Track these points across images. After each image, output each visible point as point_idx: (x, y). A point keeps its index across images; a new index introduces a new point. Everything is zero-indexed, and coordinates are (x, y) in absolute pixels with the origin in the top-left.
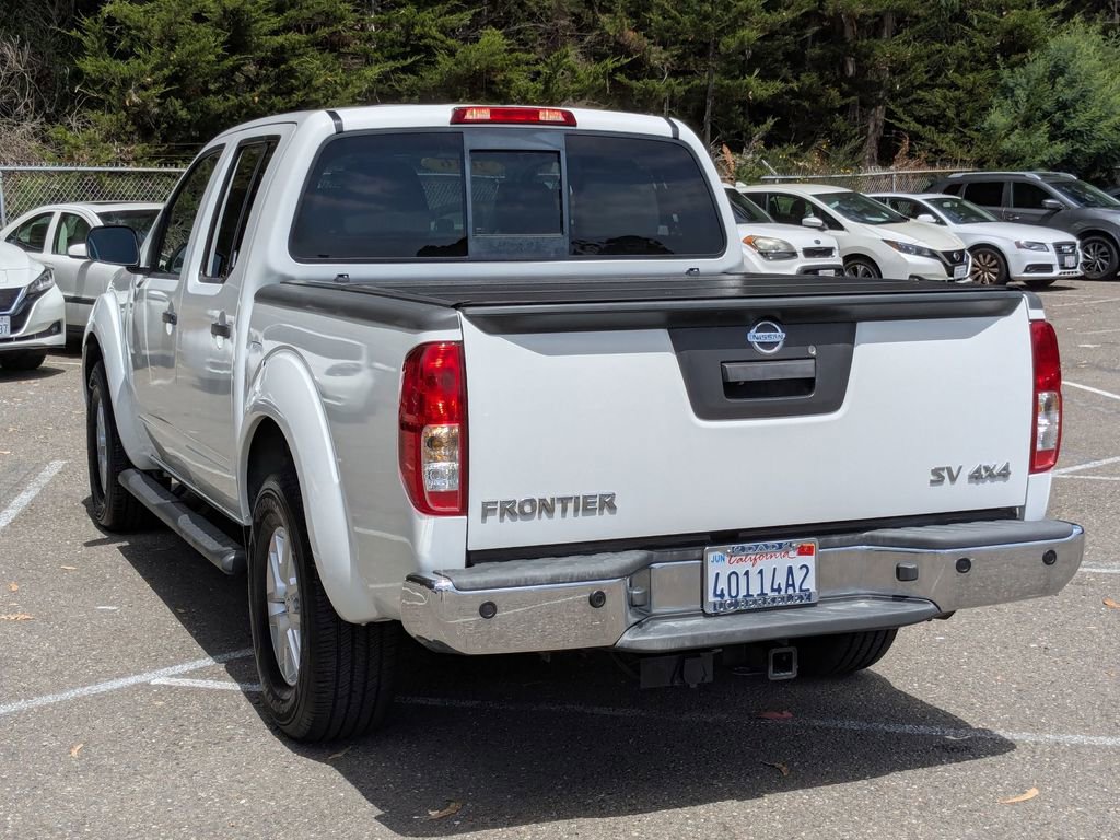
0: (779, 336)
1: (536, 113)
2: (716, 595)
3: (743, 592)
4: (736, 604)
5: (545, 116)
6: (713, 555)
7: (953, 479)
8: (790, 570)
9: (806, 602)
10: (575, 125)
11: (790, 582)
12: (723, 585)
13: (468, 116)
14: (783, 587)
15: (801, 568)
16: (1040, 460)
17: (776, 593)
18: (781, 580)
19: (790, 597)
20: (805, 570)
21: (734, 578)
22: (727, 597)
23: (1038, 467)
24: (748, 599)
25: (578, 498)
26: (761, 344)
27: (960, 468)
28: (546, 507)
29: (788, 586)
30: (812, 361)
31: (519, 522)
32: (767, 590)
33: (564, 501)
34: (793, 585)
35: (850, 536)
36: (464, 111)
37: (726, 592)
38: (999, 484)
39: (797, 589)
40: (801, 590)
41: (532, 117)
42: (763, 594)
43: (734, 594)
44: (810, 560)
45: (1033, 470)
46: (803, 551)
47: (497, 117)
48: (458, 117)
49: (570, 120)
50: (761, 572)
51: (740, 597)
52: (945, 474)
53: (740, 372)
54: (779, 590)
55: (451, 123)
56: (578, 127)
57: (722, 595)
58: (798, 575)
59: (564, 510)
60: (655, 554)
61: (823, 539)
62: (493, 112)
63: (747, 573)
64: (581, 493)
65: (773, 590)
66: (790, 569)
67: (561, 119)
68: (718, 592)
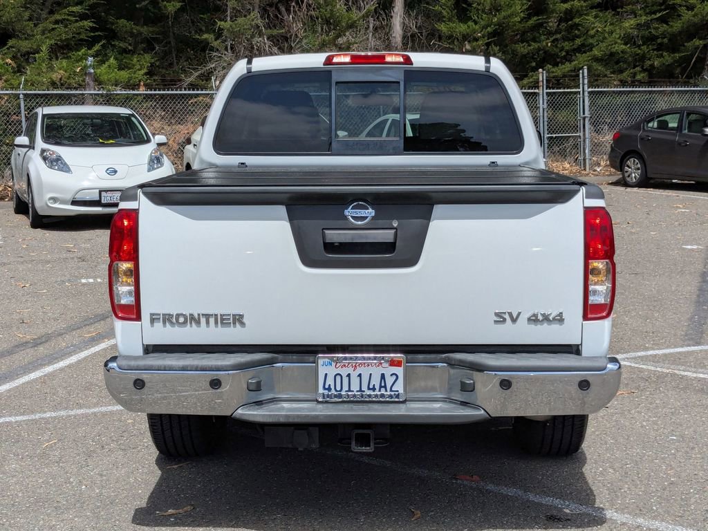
0: (370, 212)
1: (383, 57)
2: (324, 388)
3: (346, 388)
4: (340, 396)
5: (388, 59)
6: (322, 359)
7: (514, 320)
8: (383, 376)
9: (396, 400)
10: (412, 64)
11: (383, 385)
12: (330, 381)
13: (335, 60)
14: (377, 387)
15: (392, 375)
16: (591, 311)
17: (372, 392)
18: (376, 381)
19: (382, 396)
20: (394, 377)
21: (338, 378)
22: (333, 391)
23: (589, 316)
24: (350, 393)
25: (216, 315)
26: (353, 217)
27: (519, 313)
28: (194, 320)
29: (381, 387)
30: (393, 231)
31: (177, 328)
32: (365, 388)
33: (207, 316)
34: (385, 387)
35: (433, 356)
36: (333, 56)
37: (332, 387)
38: (555, 327)
39: (388, 389)
40: (391, 390)
41: (381, 59)
42: (361, 390)
43: (338, 388)
44: (400, 371)
45: (585, 318)
46: (393, 363)
47: (356, 60)
48: (329, 61)
49: (408, 61)
50: (360, 375)
51: (343, 393)
52: (507, 316)
53: (335, 236)
54: (374, 389)
55: (324, 65)
56: (414, 66)
57: (329, 389)
58: (389, 380)
59: (208, 323)
60: (280, 356)
61: (410, 356)
62: (353, 57)
63: (349, 375)
64: (219, 312)
65: (369, 389)
67: (401, 60)
68: (327, 387)
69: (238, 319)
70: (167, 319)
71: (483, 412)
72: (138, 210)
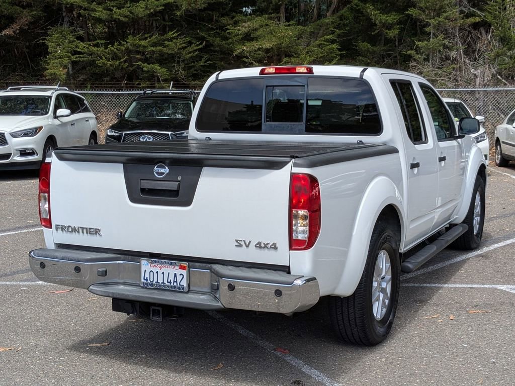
0: (166, 170)
1: (295, 69)
3: (155, 280)
4: (152, 285)
5: (298, 70)
6: (144, 262)
7: (247, 246)
9: (179, 290)
10: (313, 74)
11: (175, 280)
12: (147, 275)
13: (266, 71)
14: (172, 282)
15: (180, 275)
16: (294, 244)
17: (169, 284)
18: (172, 278)
19: (175, 287)
20: (182, 276)
21: (152, 273)
22: (149, 281)
23: (293, 248)
24: (157, 284)
25: (86, 228)
26: (157, 173)
27: (250, 242)
29: (174, 282)
30: (178, 183)
31: (69, 234)
32: (165, 281)
33: (83, 228)
34: (176, 282)
35: (204, 265)
36: (265, 69)
37: (148, 279)
38: (272, 252)
39: (178, 285)
40: (180, 285)
41: (292, 71)
42: (163, 283)
43: (152, 280)
44: (184, 272)
45: (291, 248)
46: (182, 268)
47: (278, 71)
48: (262, 72)
49: (310, 71)
50: (163, 273)
51: (154, 282)
52: (242, 243)
53: (147, 185)
54: (170, 282)
55: (260, 74)
56: (314, 75)
57: (147, 280)
58: (179, 278)
59: (83, 232)
60: (122, 256)
61: (191, 264)
62: (276, 69)
63: (157, 272)
65: (168, 282)
66: (175, 274)
67: (306, 71)
68: (145, 278)
69: (97, 232)
70: (63, 228)
71: (220, 304)
72: (51, 163)
